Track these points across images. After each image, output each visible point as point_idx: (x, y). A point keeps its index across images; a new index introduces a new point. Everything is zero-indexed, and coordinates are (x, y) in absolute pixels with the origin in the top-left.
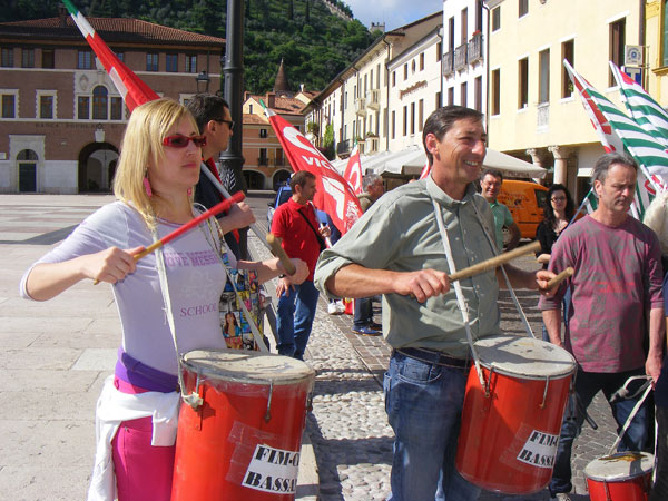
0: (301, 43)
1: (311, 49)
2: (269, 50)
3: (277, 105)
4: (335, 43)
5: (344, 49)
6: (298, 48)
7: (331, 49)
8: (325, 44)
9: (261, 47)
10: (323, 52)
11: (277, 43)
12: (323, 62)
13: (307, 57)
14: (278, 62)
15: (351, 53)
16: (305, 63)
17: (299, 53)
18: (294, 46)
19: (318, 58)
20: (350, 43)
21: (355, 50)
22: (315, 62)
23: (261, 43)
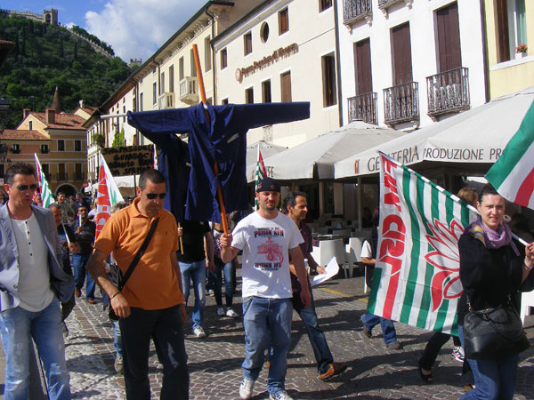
0: (71, 77)
1: (80, 82)
2: (43, 83)
3: (57, 120)
4: (100, 77)
5: (108, 81)
6: (69, 81)
7: (97, 81)
8: (92, 77)
9: (37, 81)
10: (90, 83)
11: (51, 77)
12: (91, 92)
13: (77, 89)
14: (52, 93)
15: (114, 84)
16: (75, 94)
17: (70, 86)
18: (65, 79)
19: (86, 89)
20: (113, 76)
21: (117, 82)
22: (84, 92)
23: (36, 77)
